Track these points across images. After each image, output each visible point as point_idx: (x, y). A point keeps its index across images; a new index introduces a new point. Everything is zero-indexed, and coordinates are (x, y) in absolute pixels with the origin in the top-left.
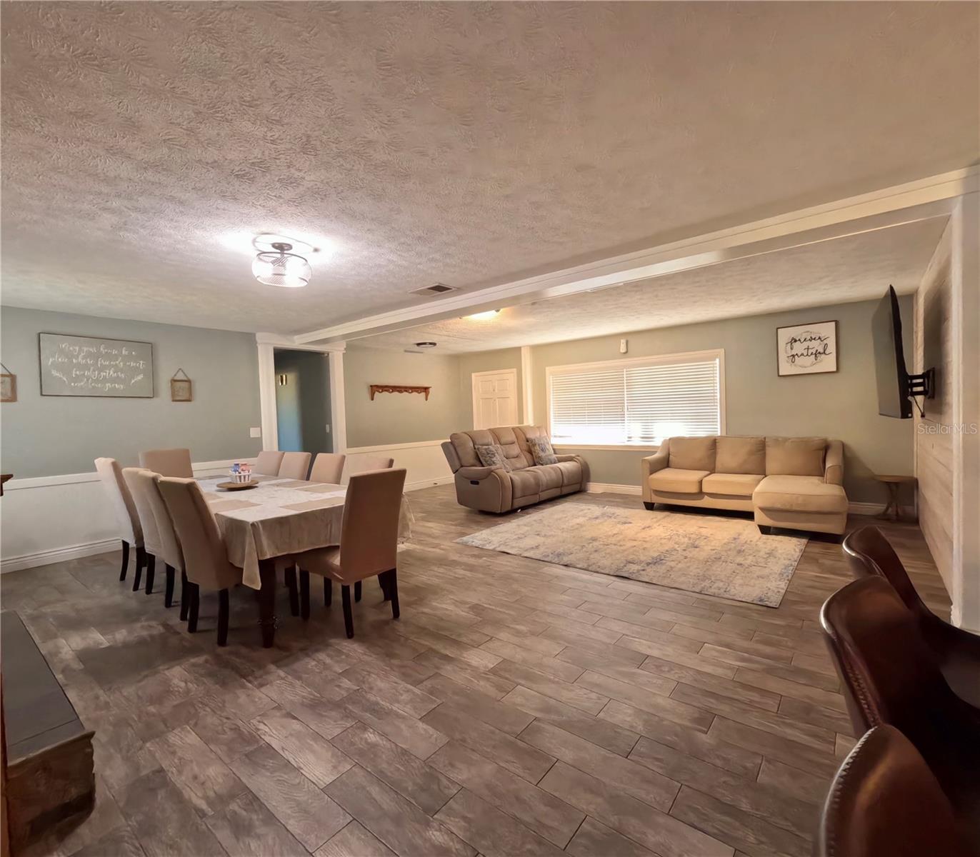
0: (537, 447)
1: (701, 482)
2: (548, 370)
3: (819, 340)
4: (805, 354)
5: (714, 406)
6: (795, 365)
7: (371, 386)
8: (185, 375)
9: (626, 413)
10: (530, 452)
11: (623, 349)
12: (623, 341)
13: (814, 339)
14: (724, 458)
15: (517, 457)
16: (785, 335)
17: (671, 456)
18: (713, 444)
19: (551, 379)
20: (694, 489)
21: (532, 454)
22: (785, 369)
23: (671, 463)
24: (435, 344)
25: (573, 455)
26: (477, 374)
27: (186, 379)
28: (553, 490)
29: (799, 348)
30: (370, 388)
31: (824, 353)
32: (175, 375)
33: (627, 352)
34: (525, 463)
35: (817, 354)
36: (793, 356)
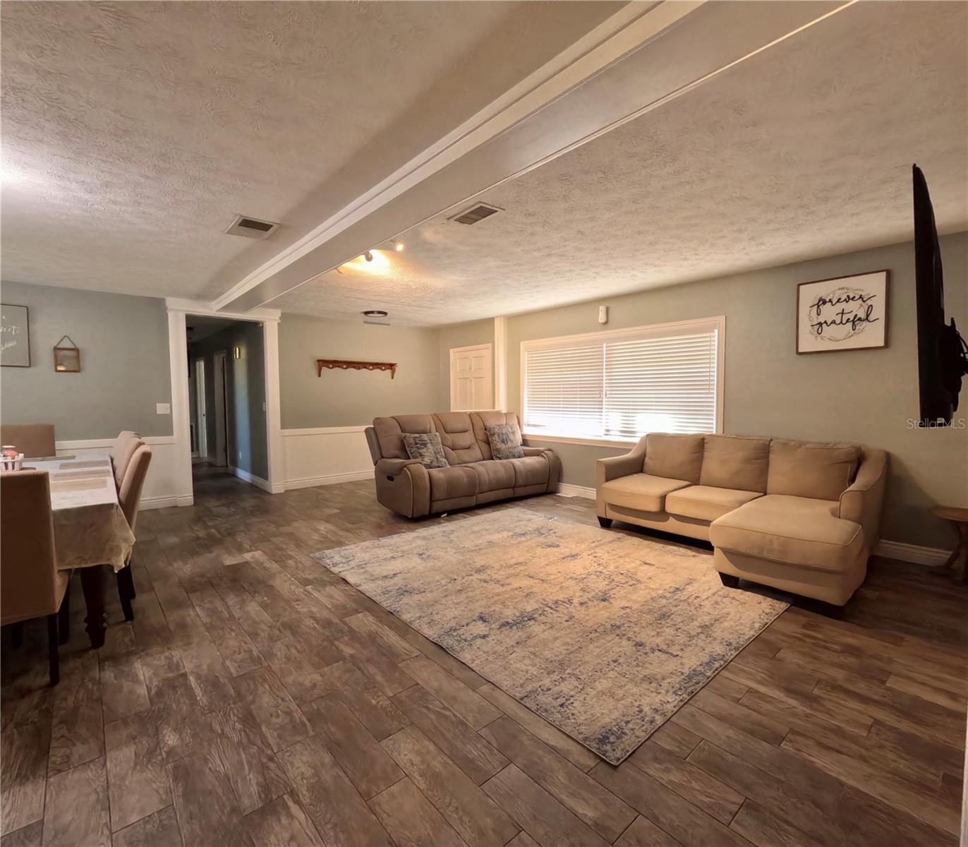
0: (496, 437)
1: (663, 499)
2: (523, 345)
3: (860, 301)
4: (838, 322)
5: (709, 393)
6: (822, 338)
7: (318, 361)
8: (73, 343)
9: (604, 399)
10: (488, 443)
11: (602, 318)
12: (602, 309)
13: (853, 299)
14: (712, 466)
15: (469, 448)
16: (810, 293)
17: (647, 459)
18: (700, 444)
19: (526, 356)
20: (653, 507)
21: (489, 445)
22: (808, 342)
23: (646, 468)
24: (385, 314)
25: (542, 449)
26: (455, 350)
27: (73, 347)
28: (503, 490)
29: (829, 312)
30: (317, 363)
31: (867, 319)
32: (58, 344)
33: (606, 323)
34: (479, 456)
35: (855, 321)
36: (820, 324)
